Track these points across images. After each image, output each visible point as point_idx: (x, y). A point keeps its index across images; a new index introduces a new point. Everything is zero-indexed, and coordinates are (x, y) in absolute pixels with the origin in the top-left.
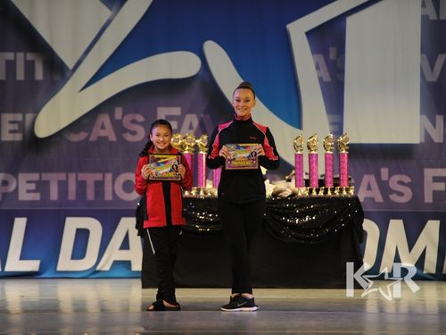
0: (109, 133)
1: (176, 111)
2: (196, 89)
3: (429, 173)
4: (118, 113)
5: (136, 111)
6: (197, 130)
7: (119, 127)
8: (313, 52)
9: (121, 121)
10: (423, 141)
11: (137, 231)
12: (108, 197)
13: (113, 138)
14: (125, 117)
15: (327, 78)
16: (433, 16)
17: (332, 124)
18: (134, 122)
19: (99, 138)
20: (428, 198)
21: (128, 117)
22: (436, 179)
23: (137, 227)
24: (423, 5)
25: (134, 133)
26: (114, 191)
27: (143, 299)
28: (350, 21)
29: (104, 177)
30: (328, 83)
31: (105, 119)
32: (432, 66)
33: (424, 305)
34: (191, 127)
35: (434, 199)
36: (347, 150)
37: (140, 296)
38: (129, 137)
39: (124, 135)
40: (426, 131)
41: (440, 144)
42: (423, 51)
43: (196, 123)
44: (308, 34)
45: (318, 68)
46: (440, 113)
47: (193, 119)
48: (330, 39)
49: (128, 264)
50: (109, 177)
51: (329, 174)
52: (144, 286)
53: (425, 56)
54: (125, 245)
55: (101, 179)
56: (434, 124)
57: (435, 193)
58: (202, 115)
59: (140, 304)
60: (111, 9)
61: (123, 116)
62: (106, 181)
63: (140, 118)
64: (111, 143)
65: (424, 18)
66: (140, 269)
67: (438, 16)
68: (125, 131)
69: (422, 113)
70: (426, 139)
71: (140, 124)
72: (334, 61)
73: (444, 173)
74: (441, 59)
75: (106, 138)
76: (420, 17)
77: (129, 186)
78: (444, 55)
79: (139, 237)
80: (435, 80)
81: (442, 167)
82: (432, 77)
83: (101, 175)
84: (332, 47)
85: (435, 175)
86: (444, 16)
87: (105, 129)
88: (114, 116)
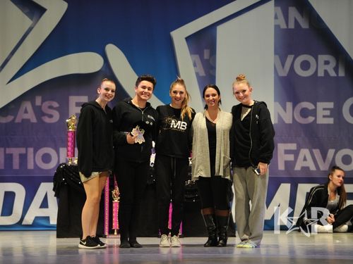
0: (31, 116)
1: (84, 99)
3: (282, 147)
4: (38, 101)
5: (53, 100)
7: (39, 112)
8: (191, 53)
9: (40, 107)
10: (276, 122)
11: (54, 193)
12: (31, 166)
13: (34, 120)
14: (44, 104)
15: (202, 73)
16: (283, 26)
18: (51, 107)
19: (23, 120)
20: (281, 167)
21: (47, 104)
22: (287, 152)
23: (54, 190)
24: (276, 17)
25: (51, 116)
26: (35, 162)
27: (57, 246)
28: (220, 29)
29: (27, 151)
30: (203, 77)
31: (28, 105)
32: (283, 66)
35: (285, 168)
37: (56, 244)
38: (47, 120)
39: (43, 118)
40: (279, 115)
41: (290, 124)
42: (276, 53)
44: (187, 39)
45: (195, 65)
46: (290, 101)
48: (204, 43)
49: (47, 218)
50: (31, 150)
52: (58, 236)
53: (277, 56)
54: (44, 204)
55: (24, 152)
56: (285, 109)
57: (287, 163)
59: (56, 250)
60: (32, 19)
61: (42, 103)
62: (29, 154)
63: (56, 105)
64: (33, 123)
65: (277, 27)
66: (56, 223)
67: (287, 25)
68: (44, 114)
69: (275, 101)
70: (279, 121)
71: (55, 109)
72: (208, 61)
73: (293, 146)
74: (290, 58)
75: (29, 120)
76: (273, 27)
77: (46, 158)
78: (293, 56)
79: (55, 198)
80: (286, 75)
81: (291, 142)
82: (284, 73)
83: (24, 149)
84: (206, 48)
85: (286, 148)
86: (292, 26)
87: (27, 113)
88: (35, 103)
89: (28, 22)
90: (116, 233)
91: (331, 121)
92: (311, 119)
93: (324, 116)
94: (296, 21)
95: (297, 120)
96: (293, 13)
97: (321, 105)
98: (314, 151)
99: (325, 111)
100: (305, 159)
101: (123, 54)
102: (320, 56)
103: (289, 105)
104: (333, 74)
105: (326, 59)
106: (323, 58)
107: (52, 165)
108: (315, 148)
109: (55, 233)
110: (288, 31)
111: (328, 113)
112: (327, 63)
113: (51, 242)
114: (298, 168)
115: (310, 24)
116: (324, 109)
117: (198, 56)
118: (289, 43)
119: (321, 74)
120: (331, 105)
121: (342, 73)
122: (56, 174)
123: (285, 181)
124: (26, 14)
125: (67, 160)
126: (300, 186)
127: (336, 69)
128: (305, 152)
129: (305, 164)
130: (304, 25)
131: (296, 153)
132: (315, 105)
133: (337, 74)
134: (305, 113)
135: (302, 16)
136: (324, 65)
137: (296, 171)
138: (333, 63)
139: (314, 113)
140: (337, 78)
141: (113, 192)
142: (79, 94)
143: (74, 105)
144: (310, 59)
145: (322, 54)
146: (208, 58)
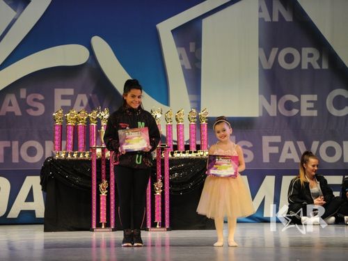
0: (15, 109)
1: (70, 92)
2: (85, 74)
3: (266, 140)
4: (23, 93)
5: (38, 92)
6: (87, 106)
7: (23, 104)
8: (177, 47)
9: (25, 99)
10: (261, 115)
11: (40, 187)
12: (15, 160)
13: (18, 113)
14: (29, 97)
15: (188, 66)
16: (268, 19)
17: (192, 102)
18: (35, 100)
19: (7, 113)
20: (266, 159)
21: (31, 97)
22: (272, 144)
23: (41, 184)
24: (260, 10)
25: (36, 109)
26: (20, 156)
27: (45, 240)
28: (205, 22)
29: (11, 144)
30: (189, 70)
31: (11, 98)
32: (268, 58)
33: (264, 240)
34: (82, 104)
35: (270, 160)
36: (206, 122)
37: (43, 238)
38: (32, 113)
39: (28, 111)
40: (264, 109)
41: (274, 117)
42: (260, 46)
43: (86, 102)
45: (181, 58)
46: (274, 94)
47: (83, 98)
48: (190, 36)
49: (33, 212)
50: (16, 144)
51: (193, 140)
52: (46, 230)
53: (262, 50)
54: (30, 198)
55: (9, 146)
56: (269, 101)
57: (271, 155)
58: (91, 95)
59: (43, 243)
60: (15, 11)
61: (27, 96)
62: (13, 147)
63: (41, 97)
64: (17, 117)
65: (261, 20)
66: (43, 216)
67: (271, 18)
68: (30, 107)
69: (260, 93)
70: (263, 113)
71: (41, 101)
72: (194, 53)
73: (277, 139)
74: (274, 51)
75: (13, 113)
76: (257, 20)
77: (32, 151)
78: (277, 49)
79: (41, 192)
80: (270, 68)
81: (275, 135)
82: (268, 66)
83: (9, 142)
84: (192, 42)
85: (271, 141)
86: (276, 19)
87: (12, 105)
88: (19, 96)
89: (12, 13)
90: (103, 227)
91: (315, 113)
92: (295, 111)
93: (308, 109)
94: (280, 15)
95: (282, 113)
96: (278, 7)
97: (305, 98)
98: (299, 143)
99: (309, 104)
100: (289, 151)
101: (109, 47)
102: (303, 49)
103: (274, 98)
104: (316, 66)
105: (310, 52)
106: (307, 51)
107: (37, 158)
108: (299, 140)
109: (42, 227)
110: (272, 24)
111: (311, 105)
112: (310, 55)
113: (38, 236)
114: (282, 160)
115: (294, 17)
116: (308, 102)
117: (183, 49)
118: (273, 36)
119: (305, 66)
120: (315, 97)
121: (325, 66)
122: (43, 168)
123: (270, 173)
124: (10, 5)
125: (53, 153)
126: (285, 178)
127: (319, 62)
128: (289, 144)
129: (290, 156)
130: (288, 17)
131: (280, 145)
132: (299, 98)
133: (321, 66)
134: (289, 105)
135: (286, 9)
136: (307, 57)
137: (281, 163)
138: (317, 56)
139: (298, 105)
140: (321, 70)
141: (101, 186)
142: (64, 87)
143: (60, 97)
144: (295, 52)
145: (306, 47)
146: (194, 51)
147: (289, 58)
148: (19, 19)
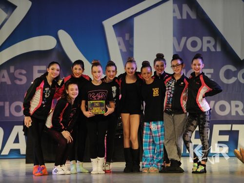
0: (7, 80)
1: (44, 68)
2: (54, 57)
4: (12, 69)
5: (22, 68)
7: (12, 77)
8: (117, 36)
9: (13, 74)
11: (23, 133)
12: (7, 114)
13: (9, 83)
14: (16, 71)
15: (124, 50)
16: (179, 17)
18: (20, 74)
19: (2, 83)
21: (18, 71)
23: (23, 130)
24: (174, 11)
25: (21, 80)
26: (10, 111)
27: (26, 169)
28: (136, 19)
29: (4, 104)
30: (124, 52)
31: (4, 72)
32: (179, 44)
38: (18, 82)
39: (15, 81)
42: (174, 35)
44: (114, 26)
45: (119, 44)
48: (125, 29)
49: (19, 150)
50: (7, 103)
52: (27, 162)
53: (175, 38)
54: (17, 141)
59: (25, 171)
60: (7, 13)
61: (14, 71)
62: (6, 106)
63: (24, 72)
64: (8, 85)
65: (175, 18)
66: (25, 153)
67: (182, 17)
68: (16, 79)
71: (24, 75)
72: (128, 41)
74: (184, 39)
75: (5, 83)
76: (172, 18)
78: (186, 38)
79: (24, 136)
80: (181, 50)
82: (179, 49)
83: (3, 102)
84: (127, 33)
86: (185, 17)
87: (4, 78)
88: (9, 71)
89: (4, 15)
94: (188, 14)
96: (186, 8)
97: (205, 71)
101: (70, 37)
102: (204, 38)
104: (213, 50)
105: (209, 40)
106: (206, 39)
109: (25, 160)
110: (182, 20)
111: (210, 76)
112: (209, 42)
113: (22, 166)
115: (197, 16)
116: (207, 74)
117: (121, 38)
118: (183, 29)
119: (205, 50)
120: (212, 71)
121: (219, 49)
124: (2, 9)
127: (215, 46)
130: (193, 16)
133: (216, 50)
135: (192, 10)
136: (206, 43)
138: (213, 43)
140: (216, 52)
142: (39, 65)
143: (37, 72)
144: (198, 40)
145: (205, 36)
146: (128, 39)
147: (194, 44)
148: (9, 19)
